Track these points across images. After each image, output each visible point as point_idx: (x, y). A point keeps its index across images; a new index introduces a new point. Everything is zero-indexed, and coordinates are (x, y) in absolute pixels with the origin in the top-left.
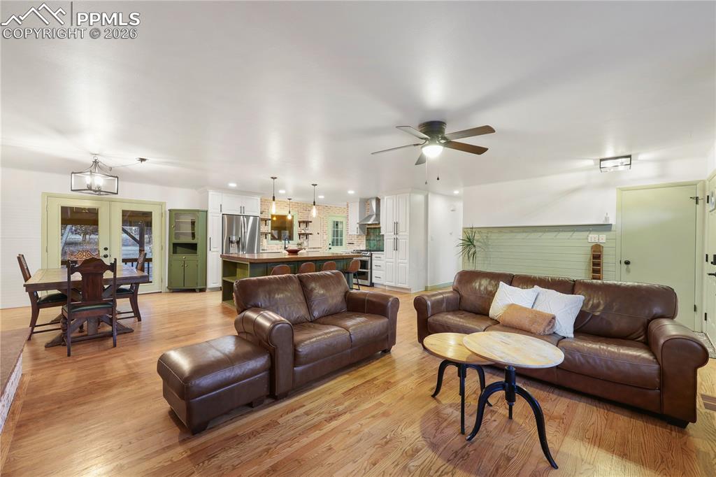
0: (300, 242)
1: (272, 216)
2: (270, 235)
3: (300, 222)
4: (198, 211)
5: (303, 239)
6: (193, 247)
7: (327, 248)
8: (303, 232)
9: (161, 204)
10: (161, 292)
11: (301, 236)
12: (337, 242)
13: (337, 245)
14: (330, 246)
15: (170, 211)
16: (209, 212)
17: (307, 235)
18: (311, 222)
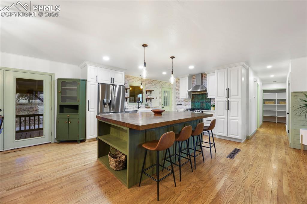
0: (146, 103)
1: (130, 86)
2: (129, 99)
3: (147, 91)
4: (79, 80)
5: (148, 102)
6: (75, 108)
7: (161, 107)
8: (149, 97)
9: (51, 75)
10: (51, 143)
11: (147, 100)
12: (167, 104)
13: (167, 105)
14: (163, 106)
15: (58, 80)
16: (88, 80)
17: (150, 99)
18: (153, 91)
